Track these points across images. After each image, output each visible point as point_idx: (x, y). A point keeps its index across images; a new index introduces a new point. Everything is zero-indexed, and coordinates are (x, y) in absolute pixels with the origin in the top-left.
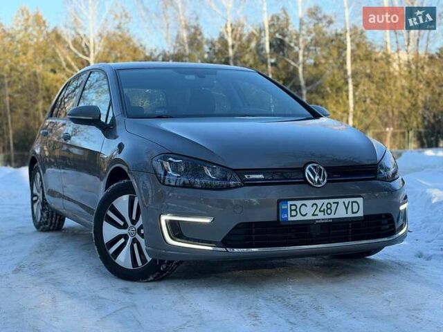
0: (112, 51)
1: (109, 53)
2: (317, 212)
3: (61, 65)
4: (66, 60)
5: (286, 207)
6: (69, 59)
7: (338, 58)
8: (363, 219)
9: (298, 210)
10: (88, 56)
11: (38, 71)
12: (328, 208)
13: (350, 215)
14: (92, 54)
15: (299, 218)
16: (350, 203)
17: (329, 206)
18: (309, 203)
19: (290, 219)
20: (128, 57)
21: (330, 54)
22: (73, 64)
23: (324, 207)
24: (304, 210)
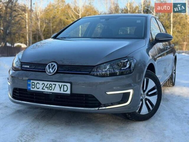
0: (87, 12)
1: (86, 13)
2: (44, 88)
3: (69, 17)
4: (71, 15)
5: (30, 83)
6: (72, 14)
7: (168, 17)
8: (69, 95)
9: (35, 85)
10: (79, 13)
11: (62, 18)
12: (50, 87)
13: (62, 92)
14: (80, 13)
15: (35, 89)
16: (63, 86)
17: (51, 85)
18: (41, 82)
19: (32, 89)
20: (92, 14)
21: (165, 15)
22: (74, 16)
23: (48, 86)
24: (38, 86)
